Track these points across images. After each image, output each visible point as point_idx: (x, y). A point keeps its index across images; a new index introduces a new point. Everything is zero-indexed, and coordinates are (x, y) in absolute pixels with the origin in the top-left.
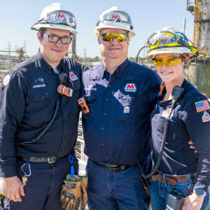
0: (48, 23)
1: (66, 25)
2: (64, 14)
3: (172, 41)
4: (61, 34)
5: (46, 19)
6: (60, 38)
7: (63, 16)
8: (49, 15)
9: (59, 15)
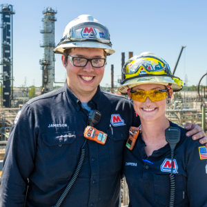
0: (71, 41)
1: (96, 41)
2: (93, 27)
3: (157, 68)
4: (90, 55)
5: (69, 36)
6: (89, 60)
7: (91, 29)
8: (72, 31)
9: (86, 30)
